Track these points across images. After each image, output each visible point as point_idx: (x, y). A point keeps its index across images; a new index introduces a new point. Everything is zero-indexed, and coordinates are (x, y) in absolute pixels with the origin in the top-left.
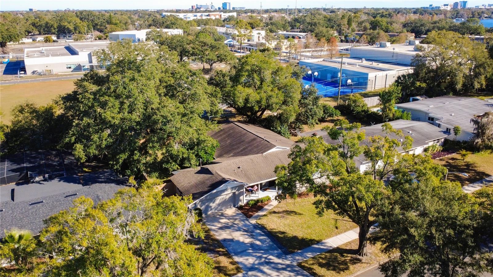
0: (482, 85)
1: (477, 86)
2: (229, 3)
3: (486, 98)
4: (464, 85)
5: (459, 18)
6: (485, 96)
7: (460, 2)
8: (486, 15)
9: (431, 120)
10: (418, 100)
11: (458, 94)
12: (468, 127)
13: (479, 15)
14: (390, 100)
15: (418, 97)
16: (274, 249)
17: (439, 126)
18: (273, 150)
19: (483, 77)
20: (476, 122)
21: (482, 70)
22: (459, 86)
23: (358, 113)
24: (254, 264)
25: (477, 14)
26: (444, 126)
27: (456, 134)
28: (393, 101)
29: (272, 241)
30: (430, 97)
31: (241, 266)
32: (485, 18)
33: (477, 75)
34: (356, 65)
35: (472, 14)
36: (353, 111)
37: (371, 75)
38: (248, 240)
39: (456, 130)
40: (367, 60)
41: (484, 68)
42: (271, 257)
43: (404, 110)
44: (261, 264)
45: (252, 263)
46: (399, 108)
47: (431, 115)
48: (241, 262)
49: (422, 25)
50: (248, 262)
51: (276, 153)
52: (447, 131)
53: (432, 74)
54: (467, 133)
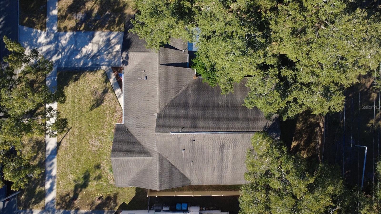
16: (66, 63)
24: (59, 42)
29: (74, 67)
31: (61, 33)
38: (84, 50)
42: (60, 56)
44: (57, 46)
45: (61, 41)
48: (65, 35)
50: (63, 39)
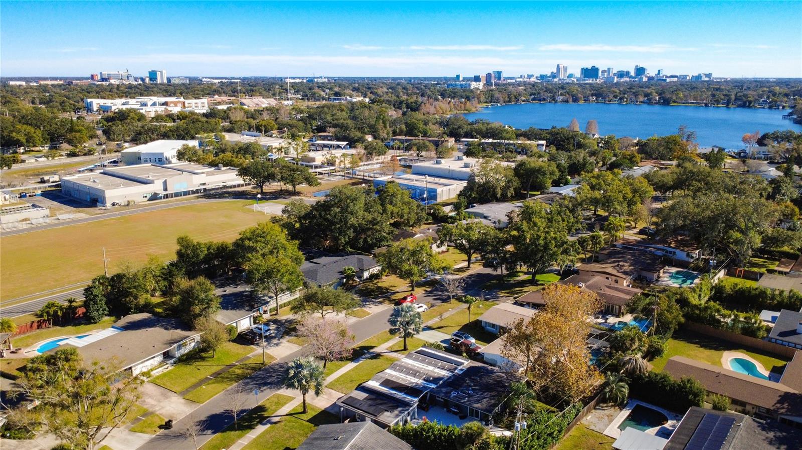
0: (512, 194)
1: (509, 195)
2: (161, 72)
3: (515, 202)
4: (502, 195)
5: (494, 102)
6: (516, 200)
7: (494, 72)
8: (523, 98)
9: (486, 217)
10: (474, 206)
11: (499, 201)
12: (505, 219)
13: (516, 98)
14: (460, 208)
15: (475, 205)
17: (490, 220)
18: (417, 236)
19: (512, 189)
20: (508, 216)
21: (511, 185)
22: (499, 196)
23: (441, 217)
25: (513, 97)
26: (493, 220)
27: (499, 224)
28: (462, 208)
30: (482, 204)
32: (524, 101)
33: (509, 187)
34: (423, 181)
35: (508, 97)
36: (438, 216)
37: (439, 191)
39: (499, 221)
40: (429, 175)
41: (512, 183)
43: (469, 213)
46: (466, 212)
47: (485, 215)
49: (459, 127)
51: (419, 237)
52: (495, 223)
53: (481, 188)
54: (504, 223)
